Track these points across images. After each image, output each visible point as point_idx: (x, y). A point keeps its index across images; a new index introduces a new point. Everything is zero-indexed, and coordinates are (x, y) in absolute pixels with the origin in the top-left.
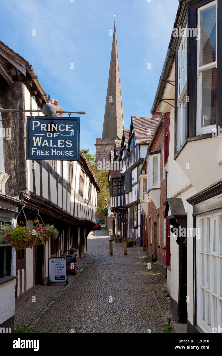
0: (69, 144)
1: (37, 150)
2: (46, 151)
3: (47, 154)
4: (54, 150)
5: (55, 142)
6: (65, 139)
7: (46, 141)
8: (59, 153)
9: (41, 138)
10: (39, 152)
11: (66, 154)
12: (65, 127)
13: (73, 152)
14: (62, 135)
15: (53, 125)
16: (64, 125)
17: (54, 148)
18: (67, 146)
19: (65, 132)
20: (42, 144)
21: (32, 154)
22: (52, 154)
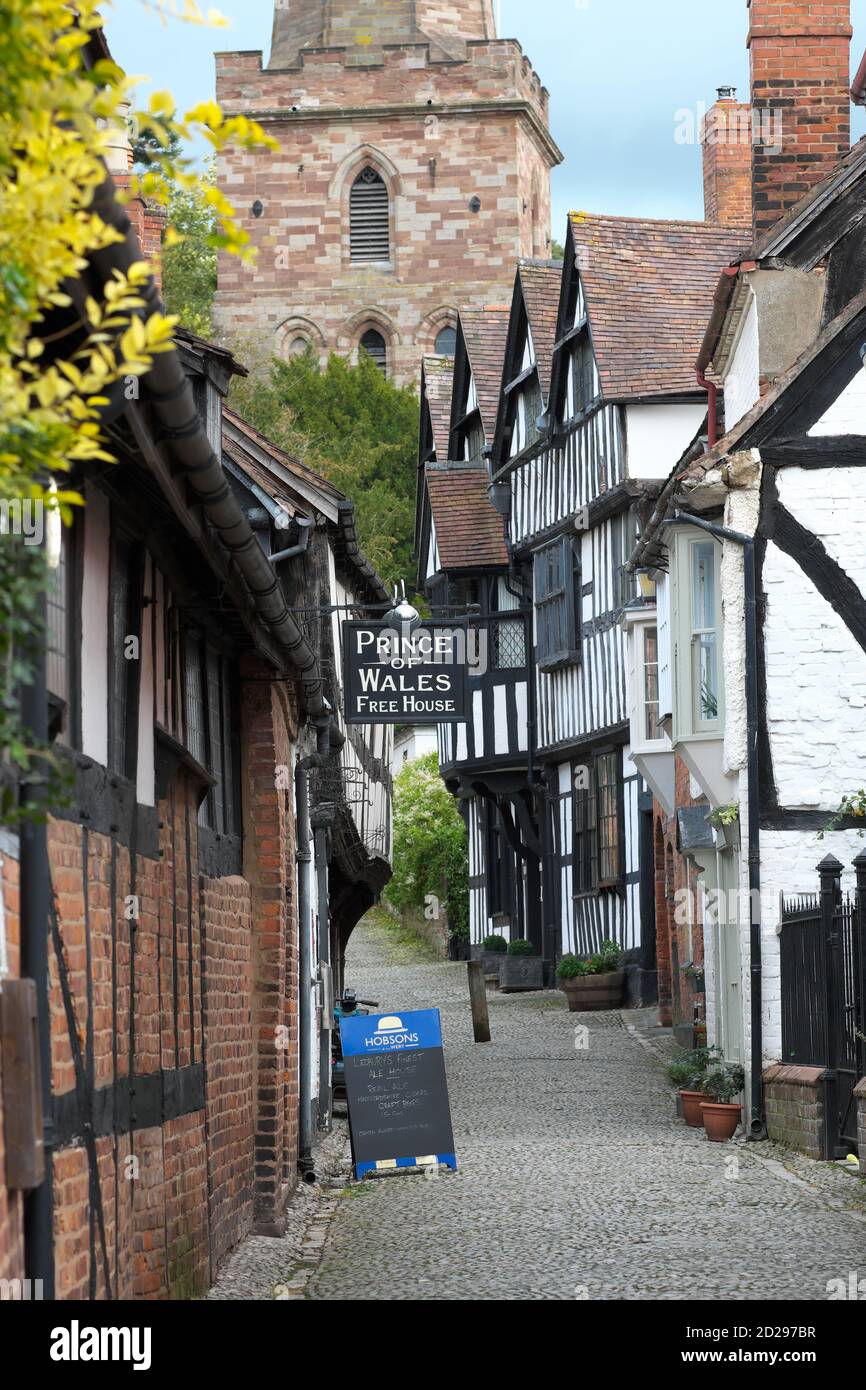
0: (444, 682)
1: (370, 700)
2: (391, 703)
3: (393, 708)
4: (409, 699)
5: (411, 681)
6: (435, 670)
7: (389, 678)
8: (420, 706)
9: (378, 671)
10: (373, 704)
11: (437, 708)
17: (409, 694)
18: (438, 687)
20: (380, 686)
21: (359, 710)
22: (405, 710)
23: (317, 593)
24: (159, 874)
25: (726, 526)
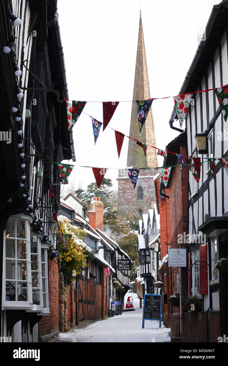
0: (128, 266)
1: (120, 268)
5: (125, 266)
6: (127, 265)
9: (121, 265)
19: (127, 263)
22: (124, 269)
23: (115, 256)
24: (90, 284)
25: (155, 251)
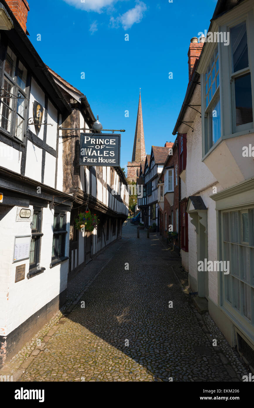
0: (112, 154)
1: (88, 158)
2: (95, 159)
3: (95, 161)
4: (101, 158)
5: (102, 153)
7: (94, 151)
8: (104, 161)
10: (89, 160)
11: (110, 162)
12: (110, 141)
13: (115, 160)
14: (107, 147)
15: (100, 140)
16: (108, 140)
18: (110, 155)
19: (109, 145)
20: (91, 154)
21: (84, 161)
